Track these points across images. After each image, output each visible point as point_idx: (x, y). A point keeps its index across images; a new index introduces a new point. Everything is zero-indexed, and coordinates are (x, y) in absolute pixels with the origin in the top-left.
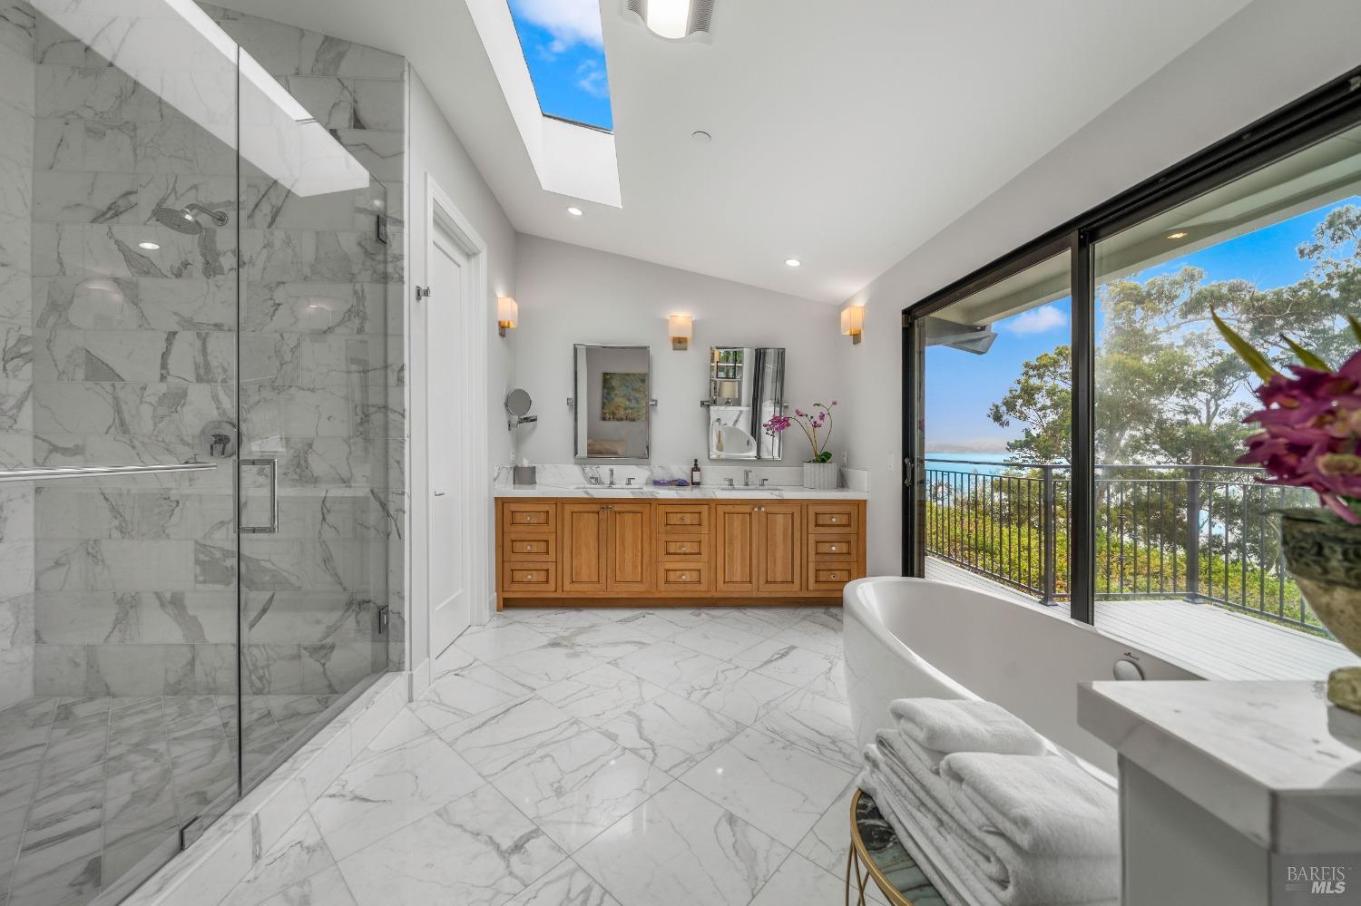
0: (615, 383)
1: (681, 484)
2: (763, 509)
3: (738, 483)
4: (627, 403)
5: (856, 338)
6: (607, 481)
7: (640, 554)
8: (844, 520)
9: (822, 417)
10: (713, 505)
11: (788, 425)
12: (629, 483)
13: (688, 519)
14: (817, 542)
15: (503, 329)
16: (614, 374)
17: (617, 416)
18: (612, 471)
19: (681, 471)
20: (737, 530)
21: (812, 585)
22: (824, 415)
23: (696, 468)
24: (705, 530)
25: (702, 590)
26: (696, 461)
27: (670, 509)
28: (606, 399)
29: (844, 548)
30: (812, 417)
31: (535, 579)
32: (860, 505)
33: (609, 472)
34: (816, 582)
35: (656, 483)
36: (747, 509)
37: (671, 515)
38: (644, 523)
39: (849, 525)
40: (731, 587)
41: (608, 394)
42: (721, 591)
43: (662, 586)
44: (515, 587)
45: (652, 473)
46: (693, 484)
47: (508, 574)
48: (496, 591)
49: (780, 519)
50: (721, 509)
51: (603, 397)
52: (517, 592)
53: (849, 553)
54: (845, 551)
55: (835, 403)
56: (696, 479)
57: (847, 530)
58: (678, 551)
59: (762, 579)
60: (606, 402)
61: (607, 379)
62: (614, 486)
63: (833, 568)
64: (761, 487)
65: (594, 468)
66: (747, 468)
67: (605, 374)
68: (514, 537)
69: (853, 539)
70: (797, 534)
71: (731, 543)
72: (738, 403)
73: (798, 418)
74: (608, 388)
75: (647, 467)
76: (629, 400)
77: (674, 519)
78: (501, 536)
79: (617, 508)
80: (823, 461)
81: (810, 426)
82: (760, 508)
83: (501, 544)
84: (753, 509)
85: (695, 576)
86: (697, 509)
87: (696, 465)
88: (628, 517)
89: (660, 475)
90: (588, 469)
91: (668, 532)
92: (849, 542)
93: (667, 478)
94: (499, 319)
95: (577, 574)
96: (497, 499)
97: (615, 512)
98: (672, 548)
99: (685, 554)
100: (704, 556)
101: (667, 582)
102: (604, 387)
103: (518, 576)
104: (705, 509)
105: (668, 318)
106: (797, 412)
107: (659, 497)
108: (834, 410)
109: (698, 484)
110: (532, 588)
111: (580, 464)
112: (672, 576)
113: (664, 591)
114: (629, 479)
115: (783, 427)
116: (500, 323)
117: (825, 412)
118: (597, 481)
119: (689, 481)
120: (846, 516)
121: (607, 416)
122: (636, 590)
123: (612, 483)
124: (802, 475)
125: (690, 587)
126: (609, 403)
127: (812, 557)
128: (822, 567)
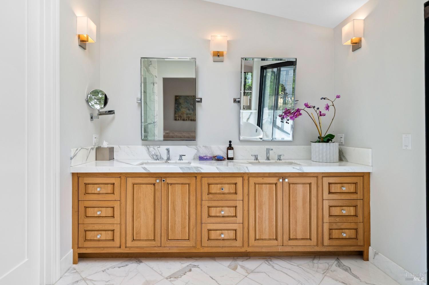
0: (181, 101)
1: (219, 159)
2: (287, 180)
3: (262, 159)
4: (188, 111)
5: (356, 46)
6: (165, 158)
7: (187, 217)
8: (352, 188)
9: (327, 108)
10: (246, 178)
11: (300, 114)
12: (181, 159)
13: (227, 189)
14: (330, 207)
15: (83, 43)
16: (181, 96)
17: (182, 118)
18: (168, 150)
19: (220, 150)
20: (265, 198)
21: (326, 241)
22: (329, 107)
23: (230, 148)
24: (239, 196)
25: (237, 246)
26: (230, 142)
27: (211, 181)
28: (177, 109)
29: (351, 211)
30: (318, 109)
31: (103, 238)
32: (365, 176)
33: (166, 151)
34: (330, 239)
35: (201, 159)
36: (274, 180)
37: (212, 185)
38: (191, 192)
39: (356, 193)
40: (260, 243)
41: (178, 107)
42: (253, 246)
43: (205, 242)
44: (88, 244)
45: (198, 151)
46: (229, 159)
47: (82, 233)
48: (73, 248)
49: (300, 189)
50: (252, 181)
51: (175, 108)
52: (89, 249)
53: (356, 216)
54: (353, 213)
55: (338, 97)
56: (230, 156)
57: (354, 196)
58: (218, 215)
59: (286, 237)
60: (177, 111)
61: (177, 99)
62: (169, 161)
63: (343, 227)
64: (279, 161)
65: (156, 147)
66: (268, 147)
67: (176, 96)
68: (87, 204)
69: (359, 203)
70: (314, 200)
71: (261, 208)
72: (249, 108)
73: (306, 109)
74: (178, 104)
75: (194, 147)
76: (189, 110)
77: (214, 189)
78: (76, 203)
79: (169, 181)
80: (327, 141)
81: (315, 116)
82: (283, 180)
83: (76, 210)
84: (279, 180)
85: (232, 234)
86: (233, 180)
87: (230, 145)
88: (178, 188)
89: (203, 153)
90: (151, 149)
91: (210, 200)
92: (356, 206)
93: (209, 155)
94: (78, 33)
95: (137, 234)
96: (73, 174)
97: (168, 184)
98: (213, 212)
99: (223, 217)
100: (239, 219)
101: (209, 239)
102: (175, 103)
103: (90, 235)
104: (239, 181)
105: (210, 39)
106: (306, 105)
107: (203, 171)
108: (337, 102)
109: (232, 159)
110: (101, 244)
111: (146, 145)
112: (213, 235)
113: (208, 247)
114: (181, 156)
115: (296, 117)
116: (79, 37)
117: (330, 104)
118: (157, 158)
119: (226, 157)
120: (353, 186)
121: (177, 118)
122: (185, 246)
123: (168, 159)
124: (310, 152)
125: (227, 243)
126: (178, 111)
127: (326, 219)
128: (335, 226)
